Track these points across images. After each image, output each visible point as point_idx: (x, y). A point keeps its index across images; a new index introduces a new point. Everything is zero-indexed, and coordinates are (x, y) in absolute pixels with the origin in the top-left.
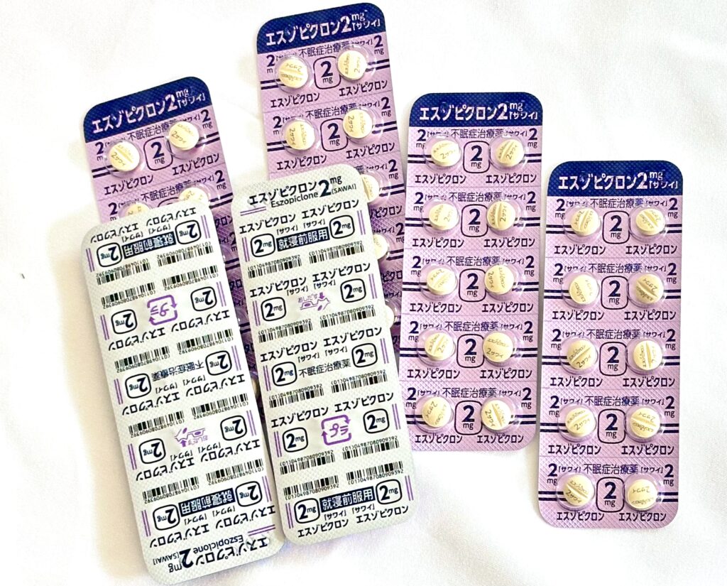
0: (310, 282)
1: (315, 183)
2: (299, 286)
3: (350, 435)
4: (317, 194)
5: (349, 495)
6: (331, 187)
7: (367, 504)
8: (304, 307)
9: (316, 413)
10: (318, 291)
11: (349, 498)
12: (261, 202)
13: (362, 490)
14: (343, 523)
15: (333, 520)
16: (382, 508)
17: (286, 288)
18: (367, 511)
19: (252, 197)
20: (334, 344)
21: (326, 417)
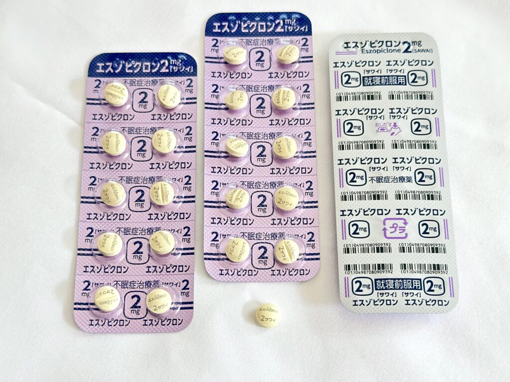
0: (386, 113)
1: (400, 42)
2: (377, 114)
3: (406, 234)
4: (400, 50)
5: (400, 281)
6: (412, 47)
7: (415, 292)
8: (380, 130)
9: (380, 212)
10: (393, 121)
11: (401, 284)
12: (353, 47)
13: (412, 279)
14: (393, 303)
15: (384, 298)
16: (428, 298)
17: (365, 114)
18: (415, 297)
19: (347, 43)
20: (401, 163)
21: (387, 216)
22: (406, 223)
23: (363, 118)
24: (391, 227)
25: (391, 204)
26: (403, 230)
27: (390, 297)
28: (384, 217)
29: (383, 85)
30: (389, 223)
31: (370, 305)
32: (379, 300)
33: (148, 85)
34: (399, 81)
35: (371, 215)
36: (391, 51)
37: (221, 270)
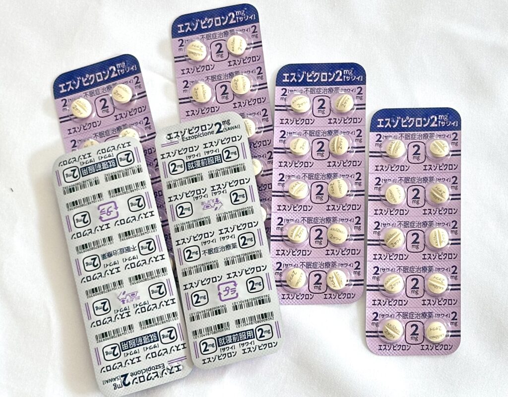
0: (209, 191)
1: (212, 125)
2: (202, 194)
3: (237, 294)
4: (214, 132)
5: (237, 335)
6: (223, 127)
7: (249, 341)
8: (205, 208)
9: (214, 279)
10: (214, 197)
11: (237, 337)
12: (175, 138)
13: (246, 331)
14: (233, 354)
15: (226, 352)
16: (260, 343)
17: (192, 196)
18: (250, 346)
19: (169, 135)
20: (226, 233)
21: (221, 282)
22: (235, 285)
24: (224, 291)
26: (234, 291)
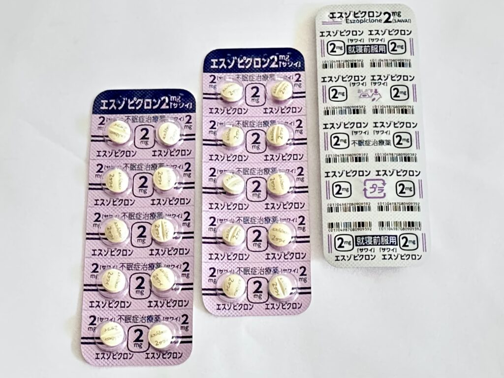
23: (347, 84)
25: (371, 166)
27: (369, 253)
28: (364, 178)
29: (365, 53)
30: (369, 184)
31: (351, 260)
32: (358, 255)
33: (149, 121)
34: (380, 50)
35: (353, 176)
36: (373, 21)
37: (219, 305)
